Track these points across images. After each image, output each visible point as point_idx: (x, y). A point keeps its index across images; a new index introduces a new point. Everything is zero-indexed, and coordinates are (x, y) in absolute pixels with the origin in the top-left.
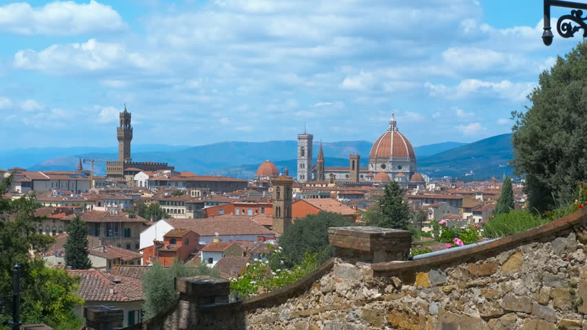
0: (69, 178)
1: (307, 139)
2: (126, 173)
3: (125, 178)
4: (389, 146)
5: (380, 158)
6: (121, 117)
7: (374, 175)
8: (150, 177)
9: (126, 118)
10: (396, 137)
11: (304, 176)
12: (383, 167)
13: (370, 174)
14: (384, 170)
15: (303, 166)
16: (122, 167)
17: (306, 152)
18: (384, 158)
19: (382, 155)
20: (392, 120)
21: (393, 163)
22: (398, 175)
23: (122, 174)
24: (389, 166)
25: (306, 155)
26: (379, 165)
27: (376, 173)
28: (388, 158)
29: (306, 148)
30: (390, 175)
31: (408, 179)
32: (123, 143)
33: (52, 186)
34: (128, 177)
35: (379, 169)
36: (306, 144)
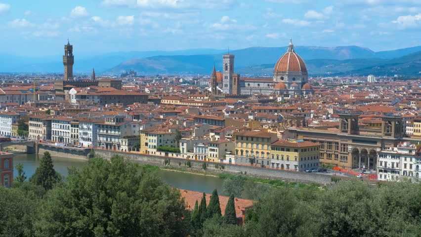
0: (20, 93)
1: (229, 58)
2: (65, 88)
3: (64, 92)
4: (287, 63)
5: (280, 72)
6: (65, 48)
7: (276, 84)
8: (78, 92)
9: (69, 48)
10: (292, 57)
11: (227, 85)
12: (282, 78)
13: (273, 84)
14: (282, 81)
15: (226, 78)
16: (62, 84)
17: (229, 67)
18: (283, 72)
19: (281, 70)
20: (290, 44)
21: (289, 76)
22: (292, 85)
23: (62, 89)
24: (286, 78)
25: (229, 70)
26: (279, 77)
27: (277, 83)
28: (285, 72)
29: (228, 64)
30: (287, 85)
31: (300, 88)
32: (66, 67)
33: (8, 99)
34: (66, 91)
35: (280, 80)
36: (229, 62)
